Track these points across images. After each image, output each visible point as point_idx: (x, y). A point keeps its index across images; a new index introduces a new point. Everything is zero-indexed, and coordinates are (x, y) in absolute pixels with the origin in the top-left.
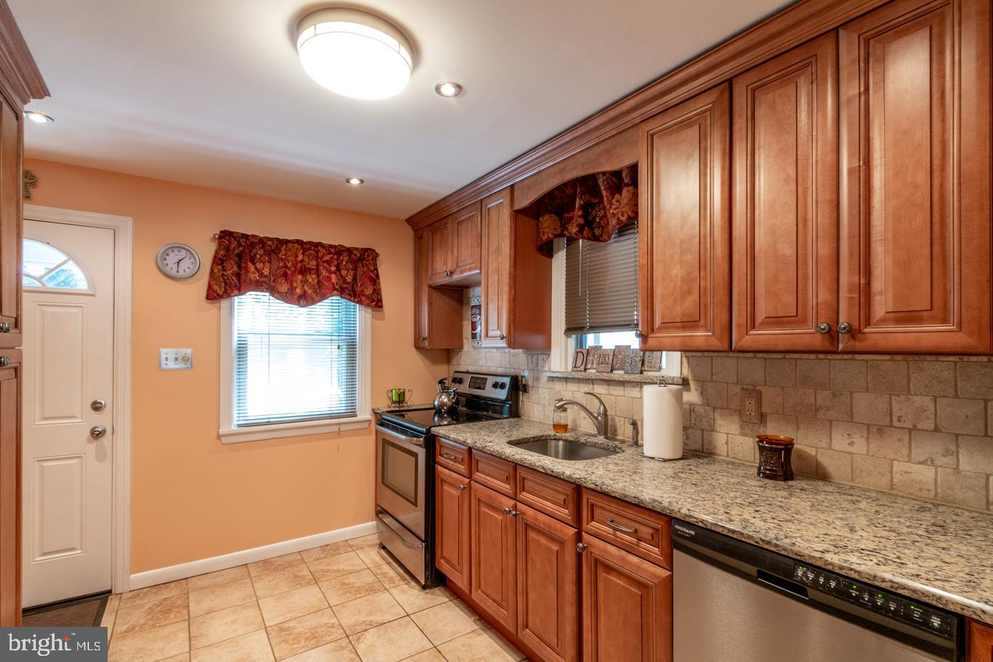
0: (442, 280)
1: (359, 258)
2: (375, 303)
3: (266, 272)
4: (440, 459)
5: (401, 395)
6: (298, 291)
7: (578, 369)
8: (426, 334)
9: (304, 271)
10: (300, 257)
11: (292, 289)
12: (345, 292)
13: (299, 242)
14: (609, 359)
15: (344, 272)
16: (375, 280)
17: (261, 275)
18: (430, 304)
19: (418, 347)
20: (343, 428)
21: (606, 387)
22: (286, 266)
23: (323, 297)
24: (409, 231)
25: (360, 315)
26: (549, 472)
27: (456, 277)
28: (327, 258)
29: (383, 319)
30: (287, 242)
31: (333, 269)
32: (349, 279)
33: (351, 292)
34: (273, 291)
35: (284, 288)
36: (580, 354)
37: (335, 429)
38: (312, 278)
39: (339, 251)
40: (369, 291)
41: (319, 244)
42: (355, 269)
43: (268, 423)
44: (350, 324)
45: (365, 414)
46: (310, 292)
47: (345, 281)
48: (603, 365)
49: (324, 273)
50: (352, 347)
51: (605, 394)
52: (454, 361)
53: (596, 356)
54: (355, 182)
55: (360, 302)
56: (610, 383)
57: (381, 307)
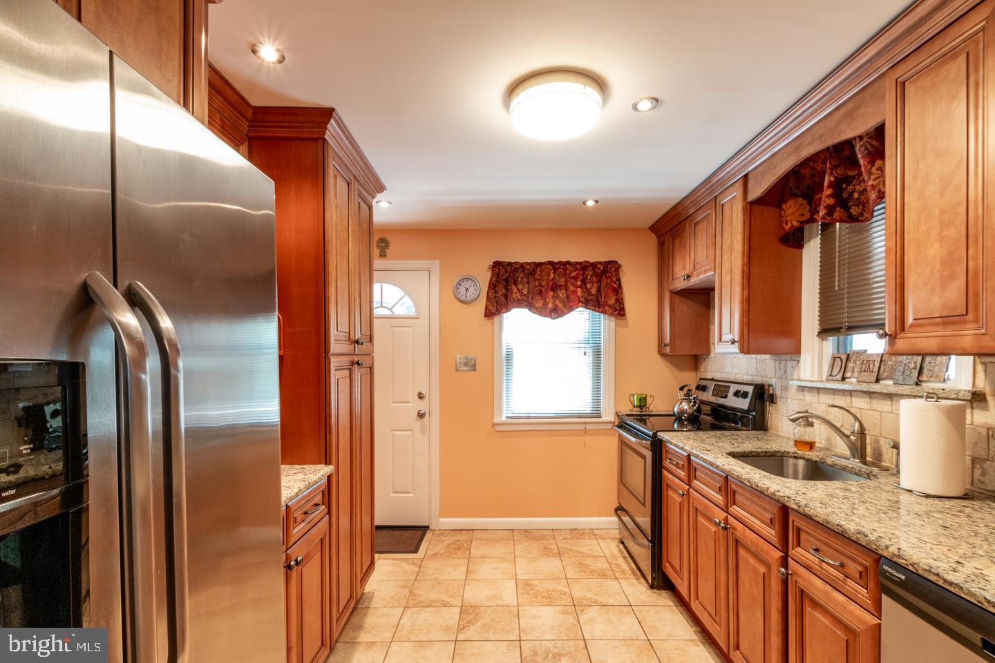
0: (680, 284)
1: (603, 271)
2: (619, 311)
3: (525, 291)
4: (666, 463)
5: (643, 402)
6: (550, 305)
7: (834, 378)
8: (668, 340)
9: (555, 288)
10: (552, 276)
11: (545, 304)
12: (590, 303)
13: (551, 263)
14: (874, 366)
15: (589, 286)
16: (618, 290)
17: (522, 294)
18: (672, 310)
19: (662, 354)
20: (588, 427)
21: (867, 400)
22: (541, 285)
23: (571, 309)
24: (653, 237)
25: (605, 322)
26: (754, 486)
27: (694, 281)
28: (574, 274)
29: (626, 326)
30: (541, 264)
31: (579, 283)
32: (594, 291)
33: (595, 303)
34: (531, 307)
35: (539, 304)
36: (838, 361)
37: (582, 427)
38: (562, 294)
39: (584, 266)
40: (612, 301)
41: (568, 263)
42: (599, 281)
43: (528, 417)
44: (595, 332)
45: (609, 416)
46: (560, 305)
47: (590, 294)
48: (868, 373)
49: (571, 288)
50: (597, 353)
51: (867, 409)
52: (702, 368)
53: (858, 363)
54: (590, 203)
55: (604, 312)
56: (872, 395)
57: (624, 315)
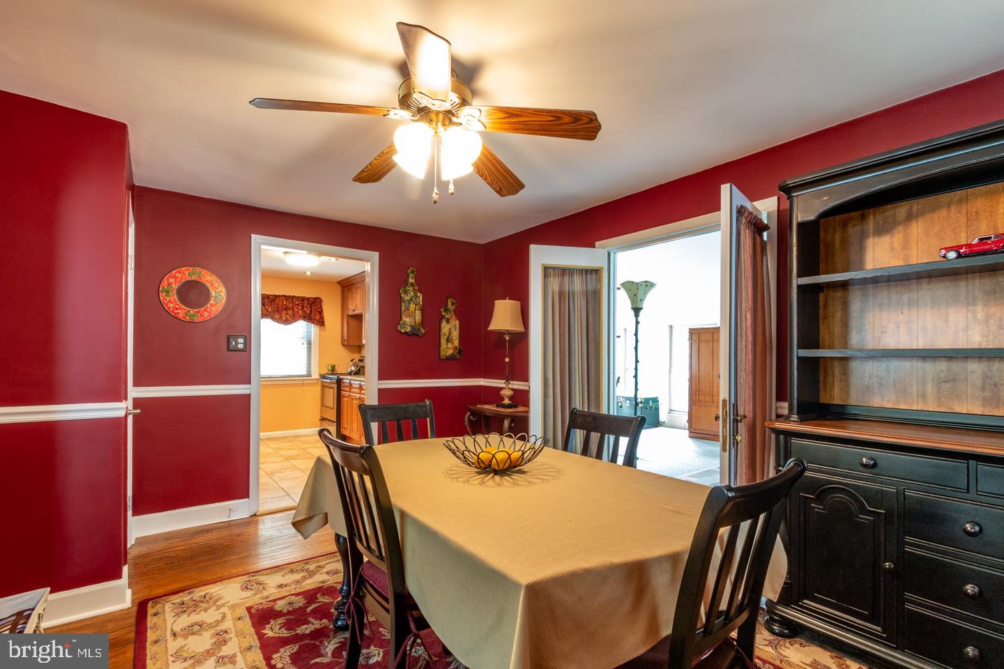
0: (351, 313)
1: (313, 303)
2: (321, 323)
3: (270, 310)
4: (342, 388)
5: (333, 369)
6: (284, 318)
8: (346, 338)
9: (286, 309)
10: (285, 303)
11: (281, 317)
12: (306, 318)
13: (284, 296)
15: (305, 309)
16: (321, 312)
17: (268, 311)
18: (348, 324)
19: (343, 345)
20: (305, 382)
22: (278, 307)
23: (296, 321)
24: (339, 288)
25: (314, 328)
27: (356, 312)
28: (297, 303)
29: (325, 330)
30: (279, 296)
31: (300, 308)
32: (308, 312)
33: (309, 318)
34: (273, 318)
35: (277, 317)
37: (301, 382)
38: (290, 312)
39: (303, 299)
40: (317, 318)
41: (294, 297)
42: (311, 307)
43: (270, 377)
44: (309, 333)
45: (315, 376)
46: (289, 318)
47: (306, 313)
49: (296, 310)
50: (309, 343)
52: (362, 352)
54: (308, 273)
55: (313, 323)
57: (324, 325)
